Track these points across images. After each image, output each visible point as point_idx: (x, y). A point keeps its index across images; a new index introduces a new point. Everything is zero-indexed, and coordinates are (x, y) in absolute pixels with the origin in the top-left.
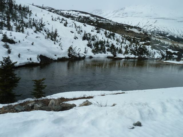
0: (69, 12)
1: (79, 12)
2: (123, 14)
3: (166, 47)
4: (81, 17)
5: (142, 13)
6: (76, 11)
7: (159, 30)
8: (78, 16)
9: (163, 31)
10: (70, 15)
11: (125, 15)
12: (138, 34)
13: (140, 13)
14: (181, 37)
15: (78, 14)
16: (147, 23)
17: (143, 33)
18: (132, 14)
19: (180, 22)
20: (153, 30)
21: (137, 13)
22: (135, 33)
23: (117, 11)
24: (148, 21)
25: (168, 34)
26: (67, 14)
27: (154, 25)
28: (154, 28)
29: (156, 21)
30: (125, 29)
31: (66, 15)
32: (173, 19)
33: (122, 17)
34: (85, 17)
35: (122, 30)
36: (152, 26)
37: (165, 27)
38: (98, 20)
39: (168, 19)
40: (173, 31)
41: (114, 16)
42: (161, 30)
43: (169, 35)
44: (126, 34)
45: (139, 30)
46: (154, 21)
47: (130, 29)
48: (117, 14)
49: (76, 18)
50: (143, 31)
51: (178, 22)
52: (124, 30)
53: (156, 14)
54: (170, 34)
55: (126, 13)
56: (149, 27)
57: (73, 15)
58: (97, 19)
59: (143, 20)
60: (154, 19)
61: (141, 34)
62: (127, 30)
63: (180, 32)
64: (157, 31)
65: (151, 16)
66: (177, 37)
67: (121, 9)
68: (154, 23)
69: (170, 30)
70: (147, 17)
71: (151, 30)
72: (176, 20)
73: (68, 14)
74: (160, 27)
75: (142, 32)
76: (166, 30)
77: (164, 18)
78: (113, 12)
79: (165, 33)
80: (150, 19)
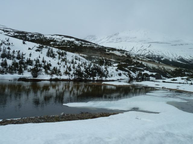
0: (52, 36)
1: (63, 36)
2: (117, 39)
3: (142, 69)
4: (65, 42)
5: (136, 38)
6: (60, 36)
7: (154, 54)
8: (61, 40)
9: (158, 55)
10: (53, 39)
11: (119, 40)
12: (120, 56)
13: (134, 38)
14: (176, 60)
15: (62, 38)
16: (141, 47)
17: (126, 56)
18: (126, 39)
19: (174, 45)
20: (147, 54)
21: (131, 38)
22: (116, 55)
23: (111, 37)
24: (142, 45)
25: (162, 58)
26: (50, 38)
27: (148, 49)
28: (148, 53)
29: (150, 45)
30: (106, 51)
31: (48, 39)
32: (167, 43)
33: (116, 42)
34: (69, 41)
35: (101, 52)
36: (146, 50)
37: (159, 51)
38: (83, 44)
39: (162, 43)
40: (168, 55)
41: (108, 41)
42: (156, 54)
43: (164, 59)
44: (104, 57)
45: (122, 53)
46: (148, 45)
47: (111, 52)
48: (111, 39)
49: (59, 42)
50: (126, 53)
51: (172, 45)
52: (104, 53)
53: (149, 38)
54: (164, 57)
55: (120, 38)
56: (144, 51)
57: (57, 39)
58: (81, 43)
59: (137, 44)
60: (148, 43)
61: (123, 56)
62: (108, 53)
63: (175, 56)
64: (152, 55)
65: (145, 41)
66: (172, 60)
67: (115, 35)
68: (149, 47)
69: (165, 54)
70: (141, 41)
71: (145, 54)
72: (170, 44)
73: (52, 38)
74: (154, 51)
75: (124, 54)
76: (160, 54)
77: (158, 42)
78: (107, 37)
79: (160, 57)
80: (144, 43)
